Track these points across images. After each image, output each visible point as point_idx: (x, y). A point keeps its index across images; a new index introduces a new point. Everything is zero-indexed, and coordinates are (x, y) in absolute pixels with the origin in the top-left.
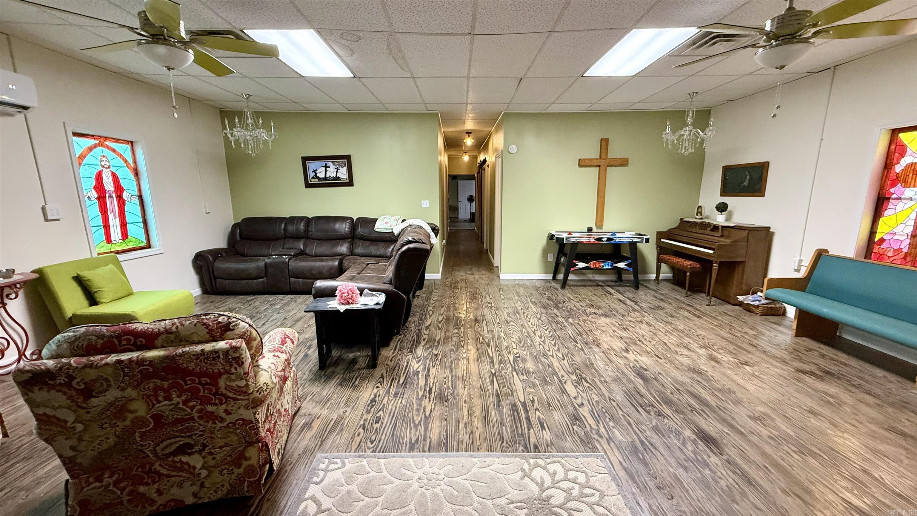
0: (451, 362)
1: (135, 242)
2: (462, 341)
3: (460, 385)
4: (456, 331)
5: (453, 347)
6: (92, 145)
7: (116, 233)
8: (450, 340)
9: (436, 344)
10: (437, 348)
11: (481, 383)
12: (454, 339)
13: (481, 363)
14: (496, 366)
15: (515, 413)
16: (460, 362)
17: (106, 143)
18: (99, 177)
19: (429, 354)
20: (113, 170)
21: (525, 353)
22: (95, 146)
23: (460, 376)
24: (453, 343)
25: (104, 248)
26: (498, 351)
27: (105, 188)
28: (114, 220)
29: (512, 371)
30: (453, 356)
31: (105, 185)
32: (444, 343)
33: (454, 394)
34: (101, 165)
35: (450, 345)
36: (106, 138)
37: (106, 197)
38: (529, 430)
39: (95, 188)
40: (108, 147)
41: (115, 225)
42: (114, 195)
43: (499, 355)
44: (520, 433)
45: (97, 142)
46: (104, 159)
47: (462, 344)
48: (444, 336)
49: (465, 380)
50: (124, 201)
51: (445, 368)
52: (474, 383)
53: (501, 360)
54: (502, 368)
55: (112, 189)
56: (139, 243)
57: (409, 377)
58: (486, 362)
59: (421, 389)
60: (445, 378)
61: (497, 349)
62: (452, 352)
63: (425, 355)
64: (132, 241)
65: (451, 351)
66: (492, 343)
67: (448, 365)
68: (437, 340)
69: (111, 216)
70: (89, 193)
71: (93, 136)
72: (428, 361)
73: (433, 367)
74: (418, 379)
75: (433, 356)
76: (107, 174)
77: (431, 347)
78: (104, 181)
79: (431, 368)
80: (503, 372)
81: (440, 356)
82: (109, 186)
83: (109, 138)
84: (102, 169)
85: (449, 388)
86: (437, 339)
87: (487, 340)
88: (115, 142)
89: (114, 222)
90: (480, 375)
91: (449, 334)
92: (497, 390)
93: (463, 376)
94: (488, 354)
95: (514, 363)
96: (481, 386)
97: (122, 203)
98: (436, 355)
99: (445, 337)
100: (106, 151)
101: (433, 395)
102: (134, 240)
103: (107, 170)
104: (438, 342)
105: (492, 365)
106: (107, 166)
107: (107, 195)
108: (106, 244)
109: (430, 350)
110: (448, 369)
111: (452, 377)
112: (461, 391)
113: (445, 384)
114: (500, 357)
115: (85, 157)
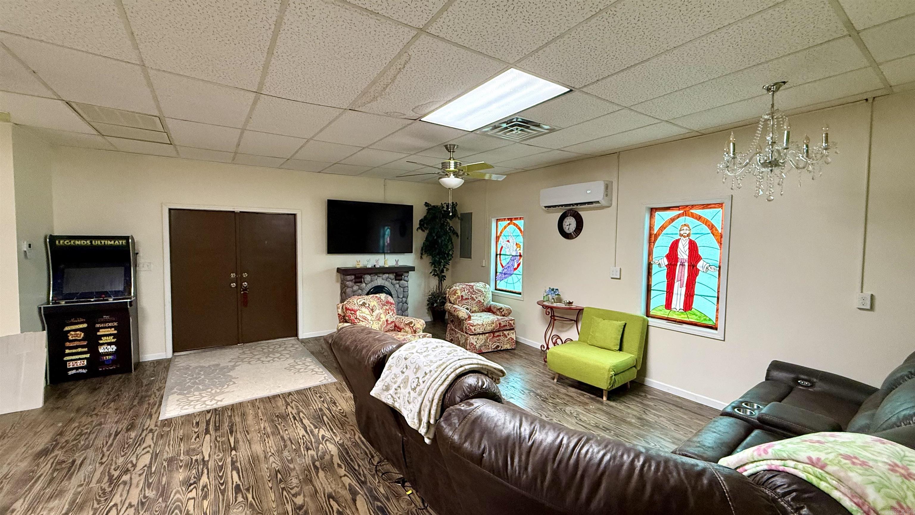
0: (285, 446)
1: (700, 317)
2: (281, 481)
3: (268, 429)
4: (299, 500)
5: (291, 466)
6: (675, 216)
7: (678, 301)
8: (301, 478)
9: (317, 464)
10: (312, 457)
11: (248, 436)
12: (295, 481)
13: (248, 456)
14: (229, 460)
15: (217, 425)
16: (275, 449)
17: (691, 211)
18: (674, 246)
19: (317, 448)
20: (692, 238)
21: (178, 496)
22: (679, 216)
23: (271, 437)
24: (293, 474)
25: (662, 313)
26: (222, 484)
27: (679, 256)
28: (680, 289)
29: (208, 461)
30: (286, 453)
31: (679, 253)
32: (307, 469)
33: (273, 421)
34: (680, 234)
35: (297, 469)
36: (693, 206)
37: (677, 265)
38: (210, 419)
39: (668, 257)
40: (693, 216)
41: (679, 293)
42: (686, 264)
43: (221, 477)
44: (217, 416)
45: (681, 212)
46: (685, 228)
47: (279, 476)
48: (314, 480)
49: (265, 434)
50: (698, 271)
51: (290, 439)
52: (255, 434)
53: (220, 471)
54: (221, 460)
55: (686, 257)
56: (705, 320)
57: (321, 422)
58: (242, 459)
59: (304, 418)
60: (286, 430)
61: (222, 488)
62: (290, 458)
63: (321, 445)
64: (696, 315)
65: (292, 459)
66: (230, 494)
67: (288, 443)
68: (320, 470)
69: (677, 285)
70: (660, 261)
71: (678, 207)
72: (313, 440)
73: (303, 436)
74: (311, 423)
75: (311, 447)
76: (684, 243)
77: (322, 458)
78: (679, 250)
79: (305, 434)
80: (221, 455)
81: (302, 449)
82: (683, 253)
83: (695, 205)
84: (680, 237)
85: (279, 424)
86: (321, 474)
87: (240, 499)
88: (703, 208)
89: (679, 291)
90: (250, 443)
91: (308, 488)
92: (232, 435)
93: (268, 437)
94: (238, 473)
95: (203, 471)
96: (248, 434)
97: (693, 273)
98: (308, 449)
99: (311, 481)
100: (688, 220)
101: (291, 416)
102: (698, 314)
103: (684, 239)
104: (315, 467)
105: (234, 460)
106: (686, 235)
107: (679, 264)
108: (664, 308)
109: (320, 453)
110: (286, 438)
111: (279, 433)
112: (267, 425)
113: (284, 426)
114: (221, 474)
115: (665, 228)
